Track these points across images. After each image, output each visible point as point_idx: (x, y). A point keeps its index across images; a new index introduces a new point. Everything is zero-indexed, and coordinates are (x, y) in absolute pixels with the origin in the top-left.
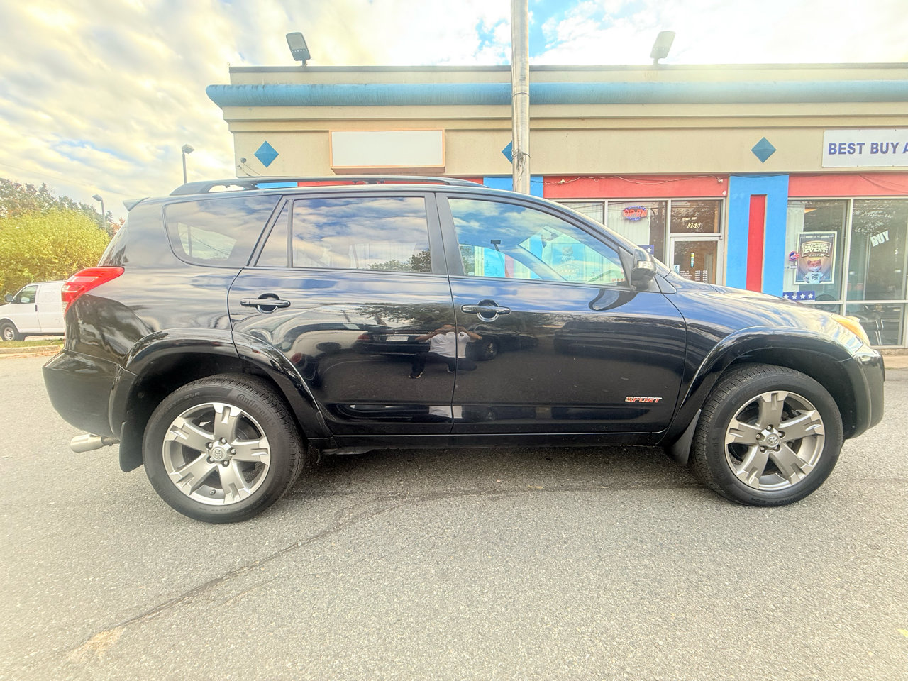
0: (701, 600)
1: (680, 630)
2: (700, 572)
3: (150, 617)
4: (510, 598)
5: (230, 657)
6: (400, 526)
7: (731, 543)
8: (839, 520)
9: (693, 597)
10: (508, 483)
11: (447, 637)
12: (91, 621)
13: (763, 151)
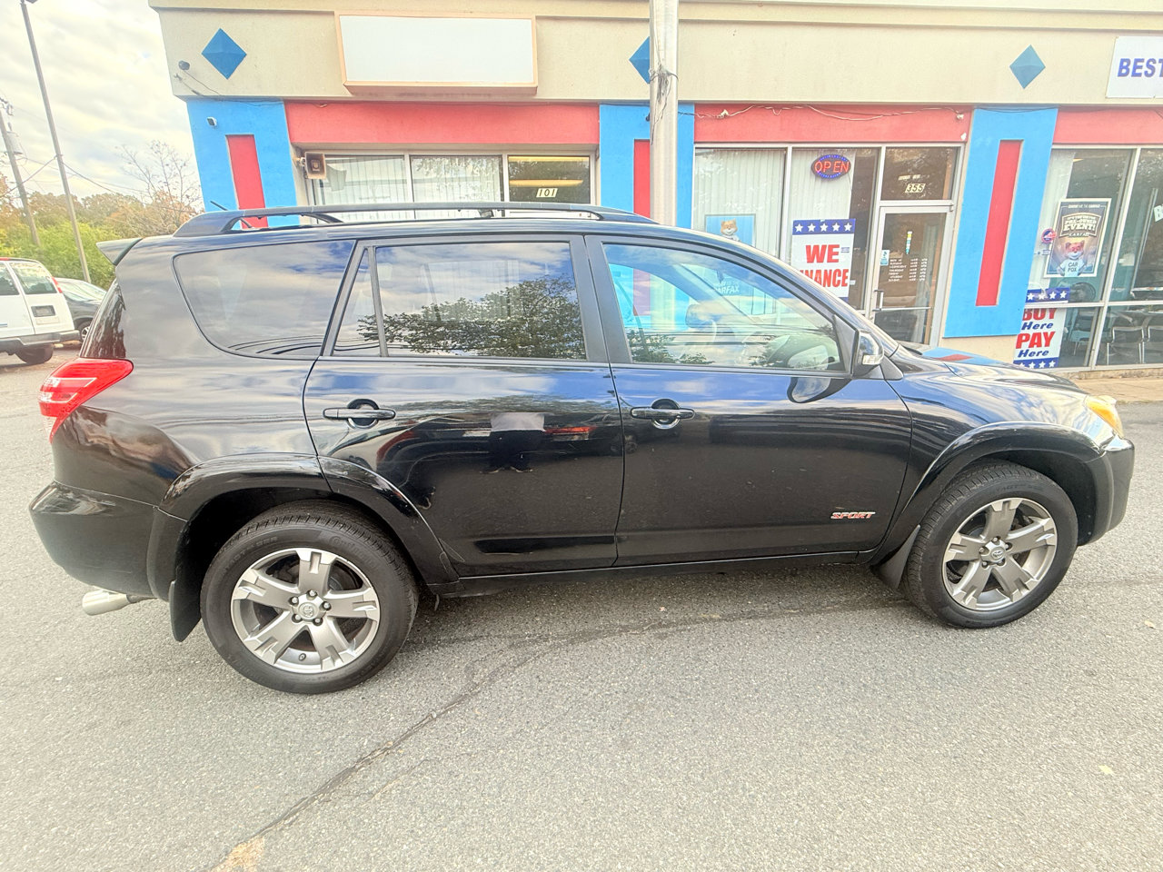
0: (908, 750)
1: (888, 786)
2: (908, 717)
3: (287, 822)
4: (705, 764)
5: (408, 859)
6: (553, 682)
7: (942, 678)
8: (1059, 641)
9: (900, 747)
10: (675, 611)
11: (645, 815)
12: (216, 833)
13: (1027, 69)
